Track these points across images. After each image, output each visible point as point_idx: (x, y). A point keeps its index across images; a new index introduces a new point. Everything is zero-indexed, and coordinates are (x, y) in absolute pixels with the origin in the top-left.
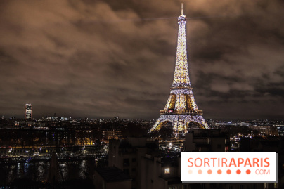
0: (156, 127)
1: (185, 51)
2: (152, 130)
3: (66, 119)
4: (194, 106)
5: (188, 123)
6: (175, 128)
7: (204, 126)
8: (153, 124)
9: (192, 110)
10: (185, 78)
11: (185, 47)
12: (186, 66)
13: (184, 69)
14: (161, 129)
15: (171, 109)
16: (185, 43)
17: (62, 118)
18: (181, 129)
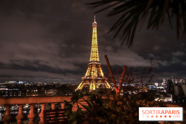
0: (80, 87)
1: (97, 42)
2: (77, 89)
3: (22, 82)
4: (102, 74)
5: (99, 84)
6: (91, 88)
7: (108, 86)
8: (78, 86)
9: (101, 77)
10: (97, 58)
11: (97, 40)
12: (97, 51)
13: (96, 53)
14: (82, 89)
15: (88, 76)
16: (96, 38)
17: (20, 82)
18: (94, 89)
